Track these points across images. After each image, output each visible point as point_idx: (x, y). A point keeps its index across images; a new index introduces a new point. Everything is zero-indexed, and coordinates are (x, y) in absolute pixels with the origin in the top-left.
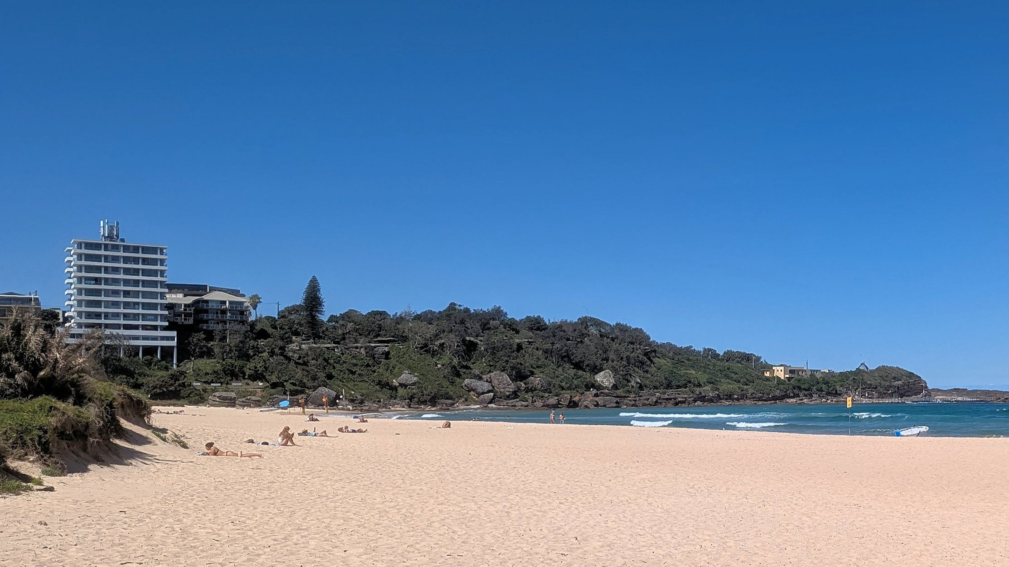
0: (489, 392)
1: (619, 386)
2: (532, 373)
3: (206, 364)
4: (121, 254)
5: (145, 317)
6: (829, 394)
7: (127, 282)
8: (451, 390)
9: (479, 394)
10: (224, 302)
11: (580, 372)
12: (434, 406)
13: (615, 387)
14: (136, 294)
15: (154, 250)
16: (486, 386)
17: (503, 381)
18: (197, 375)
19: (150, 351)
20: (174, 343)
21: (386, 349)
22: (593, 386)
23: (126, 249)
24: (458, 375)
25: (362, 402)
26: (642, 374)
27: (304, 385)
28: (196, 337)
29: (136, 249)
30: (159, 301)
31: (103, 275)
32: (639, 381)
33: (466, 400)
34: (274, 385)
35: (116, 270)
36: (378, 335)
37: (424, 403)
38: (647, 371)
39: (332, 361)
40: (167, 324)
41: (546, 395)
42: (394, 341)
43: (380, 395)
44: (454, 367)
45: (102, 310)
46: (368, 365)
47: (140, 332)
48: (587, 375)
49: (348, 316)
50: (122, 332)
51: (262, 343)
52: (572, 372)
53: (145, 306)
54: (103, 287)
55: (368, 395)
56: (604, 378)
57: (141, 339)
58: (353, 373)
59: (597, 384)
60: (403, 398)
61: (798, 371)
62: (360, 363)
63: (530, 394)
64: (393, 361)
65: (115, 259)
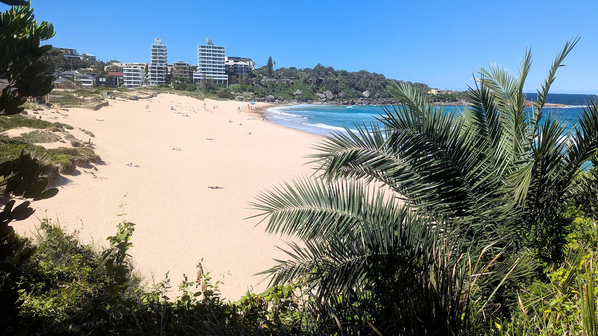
0: (324, 98)
1: (371, 96)
2: (340, 92)
3: (237, 86)
4: (212, 49)
5: (219, 70)
6: (453, 101)
7: (213, 59)
8: (312, 97)
9: (321, 99)
10: (242, 65)
11: (357, 91)
12: (307, 102)
13: (369, 97)
14: (216, 63)
15: (221, 48)
16: (324, 96)
17: (329, 94)
18: (234, 90)
19: (220, 81)
20: (227, 79)
21: (293, 81)
22: (361, 96)
23: (213, 47)
24: (315, 92)
25: (283, 100)
26: (380, 92)
27: (265, 94)
28: (234, 77)
29: (216, 48)
30: (223, 65)
31: (206, 56)
32: (378, 95)
33: (317, 100)
34: (255, 94)
35: (210, 55)
36: (291, 76)
37: (303, 101)
38: (382, 91)
39: (275, 86)
40: (225, 72)
41: (344, 99)
42: (295, 79)
43: (289, 98)
44: (314, 89)
45: (206, 68)
46: (286, 87)
47: (217, 75)
48: (359, 92)
49: (282, 69)
50: (212, 75)
51: (253, 79)
52: (354, 91)
53: (219, 66)
54: (206, 60)
55: (285, 98)
56: (366, 94)
57: (217, 77)
58: (281, 90)
59: (363, 96)
60: (297, 99)
61: (441, 91)
62: (284, 86)
63: (339, 99)
64: (295, 86)
65: (210, 51)
